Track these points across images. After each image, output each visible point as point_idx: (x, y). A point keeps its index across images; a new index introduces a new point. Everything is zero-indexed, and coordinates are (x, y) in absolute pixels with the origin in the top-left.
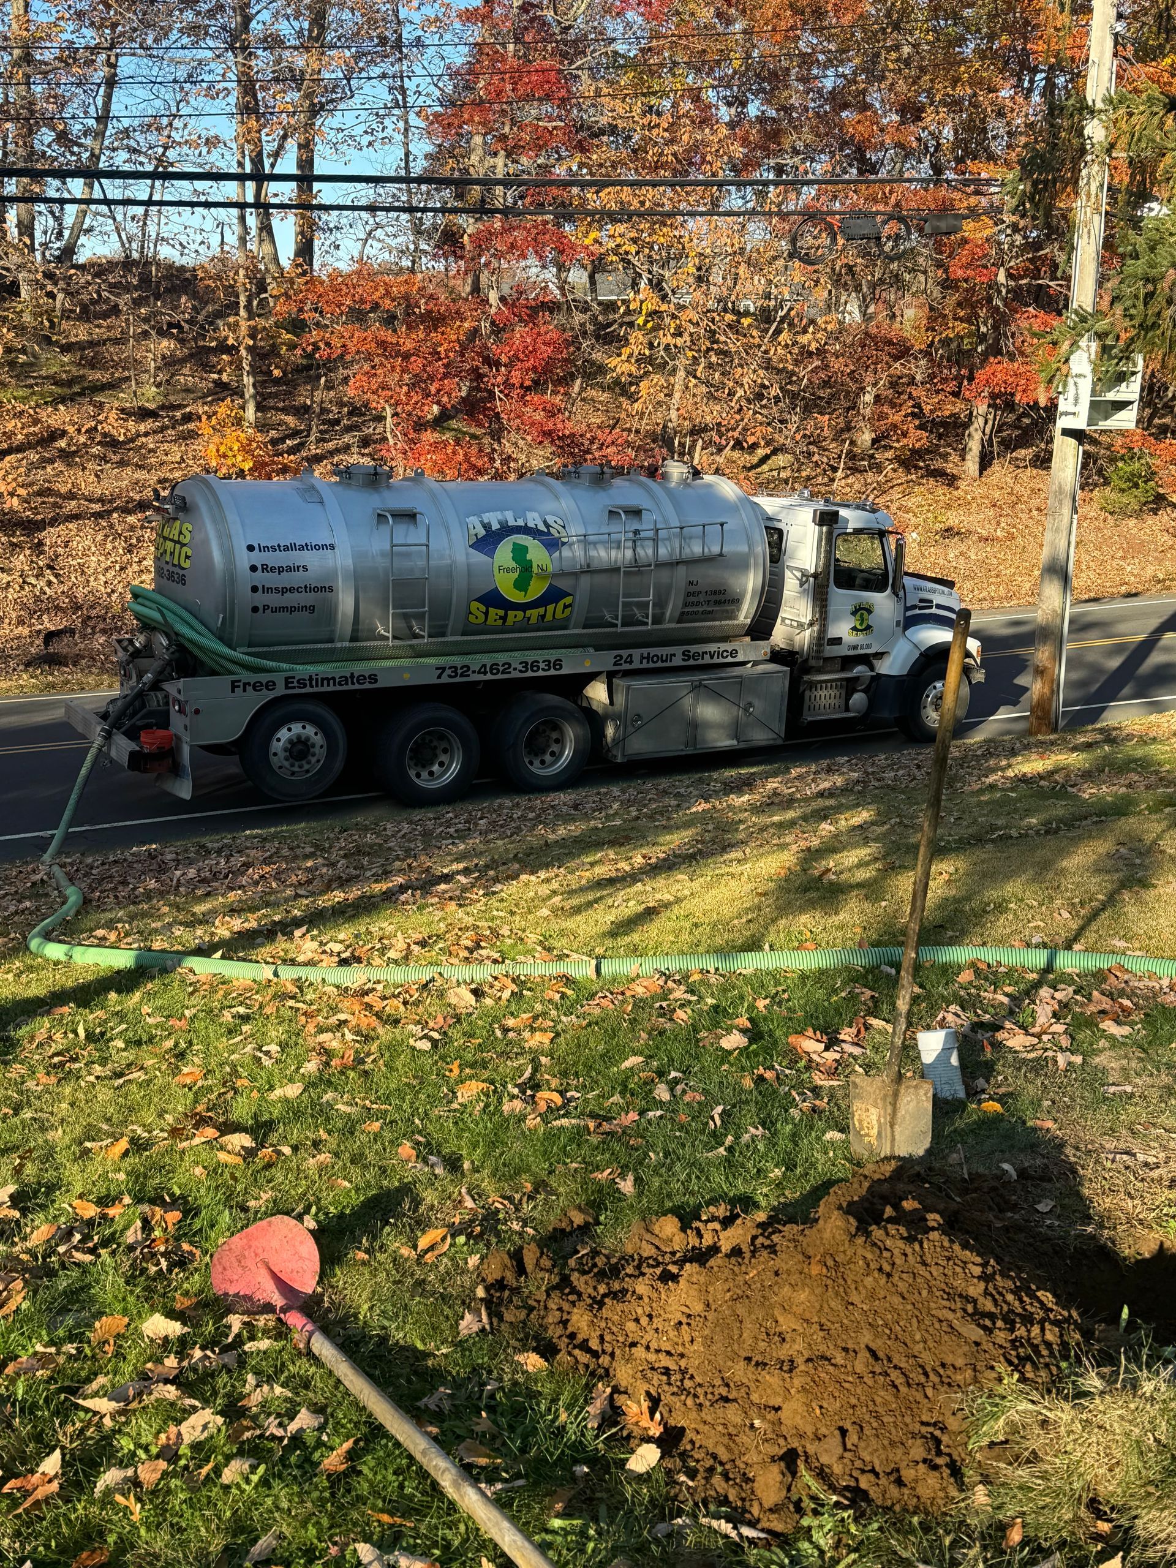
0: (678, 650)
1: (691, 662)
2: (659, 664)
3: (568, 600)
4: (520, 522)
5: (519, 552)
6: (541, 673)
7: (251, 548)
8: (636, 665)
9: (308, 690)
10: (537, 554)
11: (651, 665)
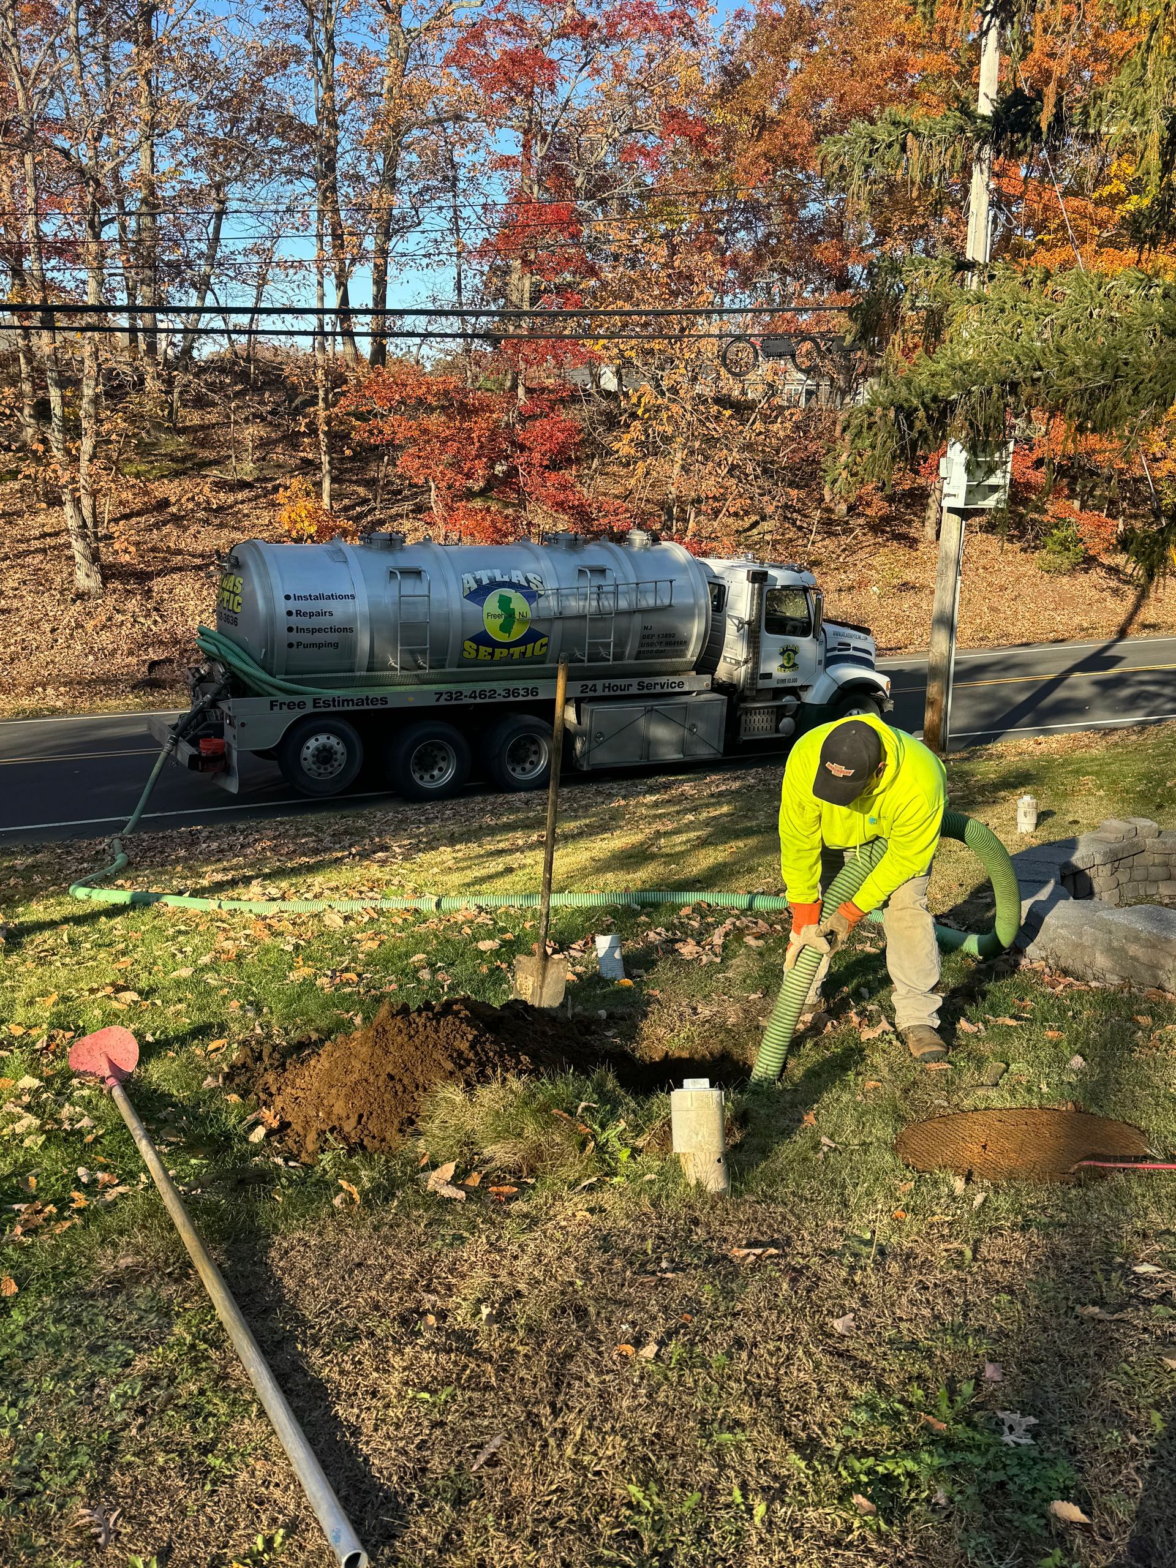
0: (634, 681)
1: (645, 691)
2: (619, 693)
3: (544, 641)
4: (506, 579)
5: (504, 602)
6: (521, 698)
7: (288, 597)
8: (599, 693)
9: (332, 709)
10: (519, 604)
11: (612, 693)
